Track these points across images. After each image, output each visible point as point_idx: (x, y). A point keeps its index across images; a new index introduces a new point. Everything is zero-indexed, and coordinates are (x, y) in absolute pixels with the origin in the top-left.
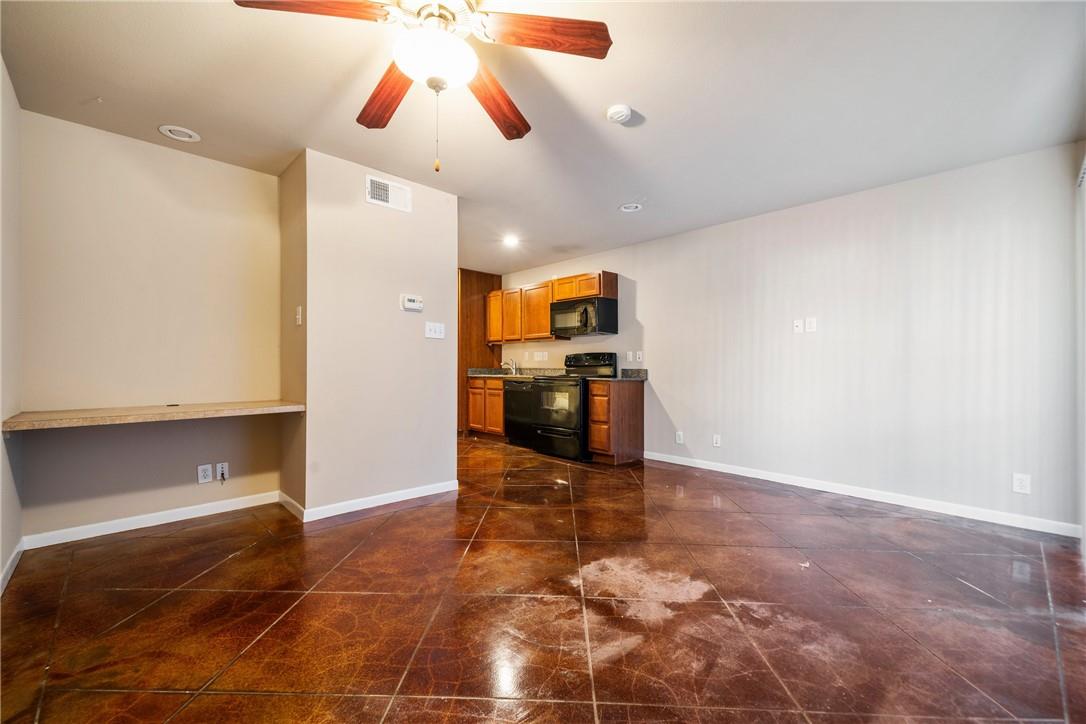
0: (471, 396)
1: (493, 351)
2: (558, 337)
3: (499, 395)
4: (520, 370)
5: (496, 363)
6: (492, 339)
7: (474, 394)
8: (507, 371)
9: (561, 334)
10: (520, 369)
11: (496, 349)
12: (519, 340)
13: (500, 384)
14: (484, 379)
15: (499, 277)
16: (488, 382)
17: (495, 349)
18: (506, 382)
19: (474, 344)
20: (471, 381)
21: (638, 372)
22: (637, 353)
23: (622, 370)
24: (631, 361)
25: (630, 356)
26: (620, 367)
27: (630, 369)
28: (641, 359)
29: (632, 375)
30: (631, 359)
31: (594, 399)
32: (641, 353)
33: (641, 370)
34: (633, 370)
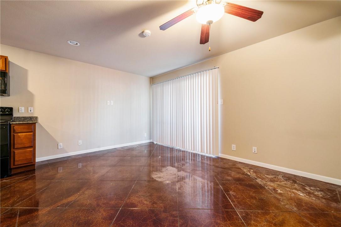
21: (31, 118)
22: (29, 108)
23: (14, 117)
24: (24, 112)
25: (22, 109)
26: (14, 116)
27: (23, 117)
28: (32, 111)
29: (25, 120)
30: (23, 111)
31: (19, 135)
32: (32, 108)
33: (33, 117)
34: (26, 117)
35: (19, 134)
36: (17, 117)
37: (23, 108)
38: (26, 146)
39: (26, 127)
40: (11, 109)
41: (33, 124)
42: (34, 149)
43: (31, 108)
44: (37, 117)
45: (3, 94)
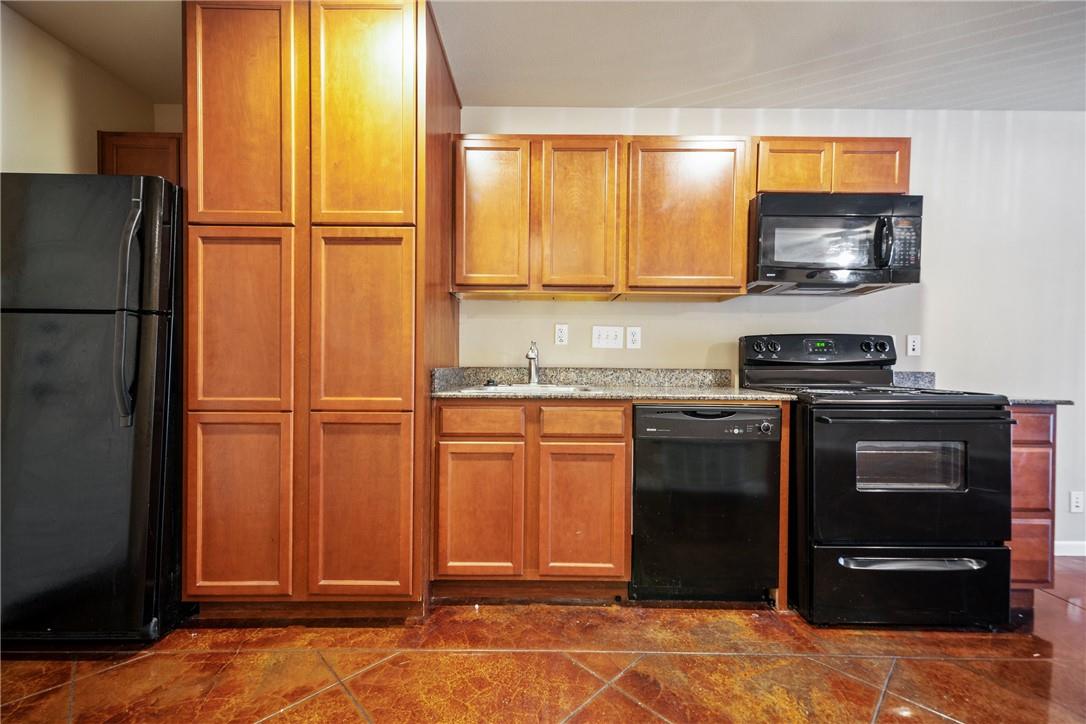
7: (467, 456)
12: (606, 288)
13: (613, 420)
14: (527, 406)
16: (548, 414)
20: (446, 411)
33: (922, 374)
38: (1031, 507)
41: (1051, 410)
43: (915, 338)
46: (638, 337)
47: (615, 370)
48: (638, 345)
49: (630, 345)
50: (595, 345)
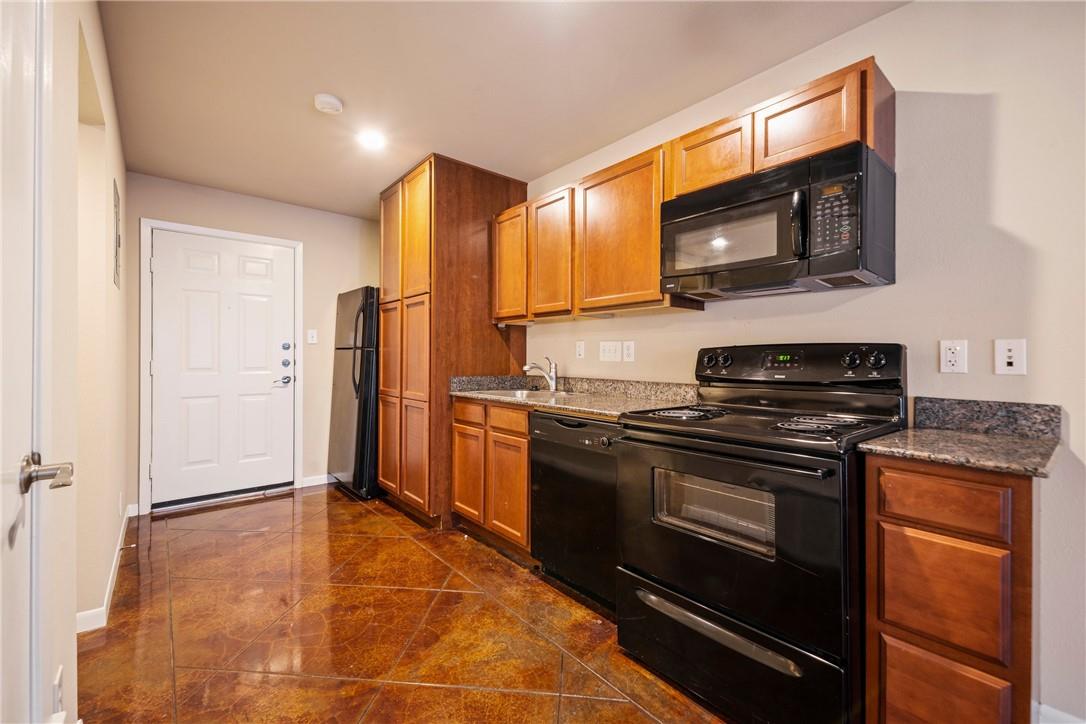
0: (457, 438)
1: (507, 340)
2: (681, 301)
3: (517, 448)
4: (565, 382)
5: (513, 364)
6: (505, 312)
7: (463, 435)
8: (535, 385)
9: (685, 295)
10: (565, 379)
11: (514, 336)
12: (567, 312)
13: (520, 421)
14: (486, 405)
15: (522, 187)
16: (493, 411)
17: (512, 335)
18: (535, 416)
19: (466, 325)
20: (457, 405)
21: (1012, 413)
22: (1001, 346)
23: (917, 400)
24: (966, 371)
25: (960, 353)
26: (913, 390)
27: (960, 402)
28: (1021, 367)
29: (971, 420)
30: (963, 366)
31: (905, 538)
32: (1020, 349)
33: (1026, 406)
34: (977, 403)
35: (910, 532)
36: (931, 400)
37: (962, 347)
38: (956, 640)
39: (953, 488)
40: (893, 354)
41: (1011, 481)
42: (1013, 688)
43: (1013, 343)
44: (1056, 410)
45: (855, 274)
46: (632, 351)
47: (613, 381)
48: (632, 359)
49: (626, 359)
50: (601, 359)
